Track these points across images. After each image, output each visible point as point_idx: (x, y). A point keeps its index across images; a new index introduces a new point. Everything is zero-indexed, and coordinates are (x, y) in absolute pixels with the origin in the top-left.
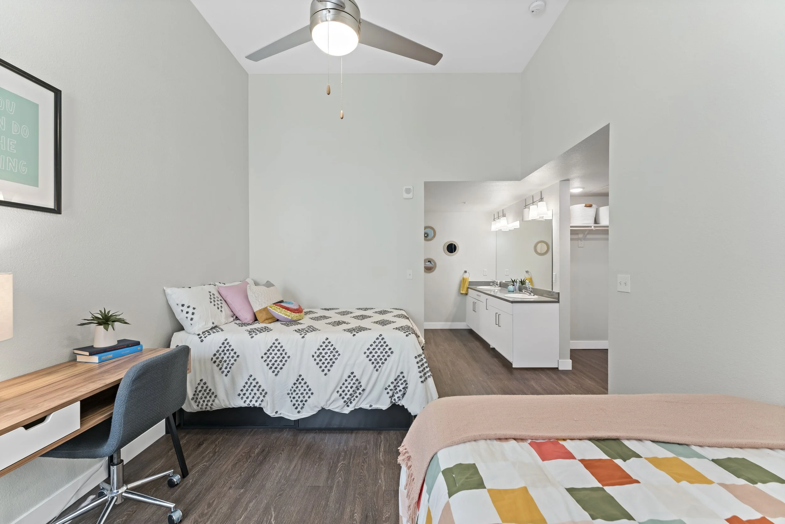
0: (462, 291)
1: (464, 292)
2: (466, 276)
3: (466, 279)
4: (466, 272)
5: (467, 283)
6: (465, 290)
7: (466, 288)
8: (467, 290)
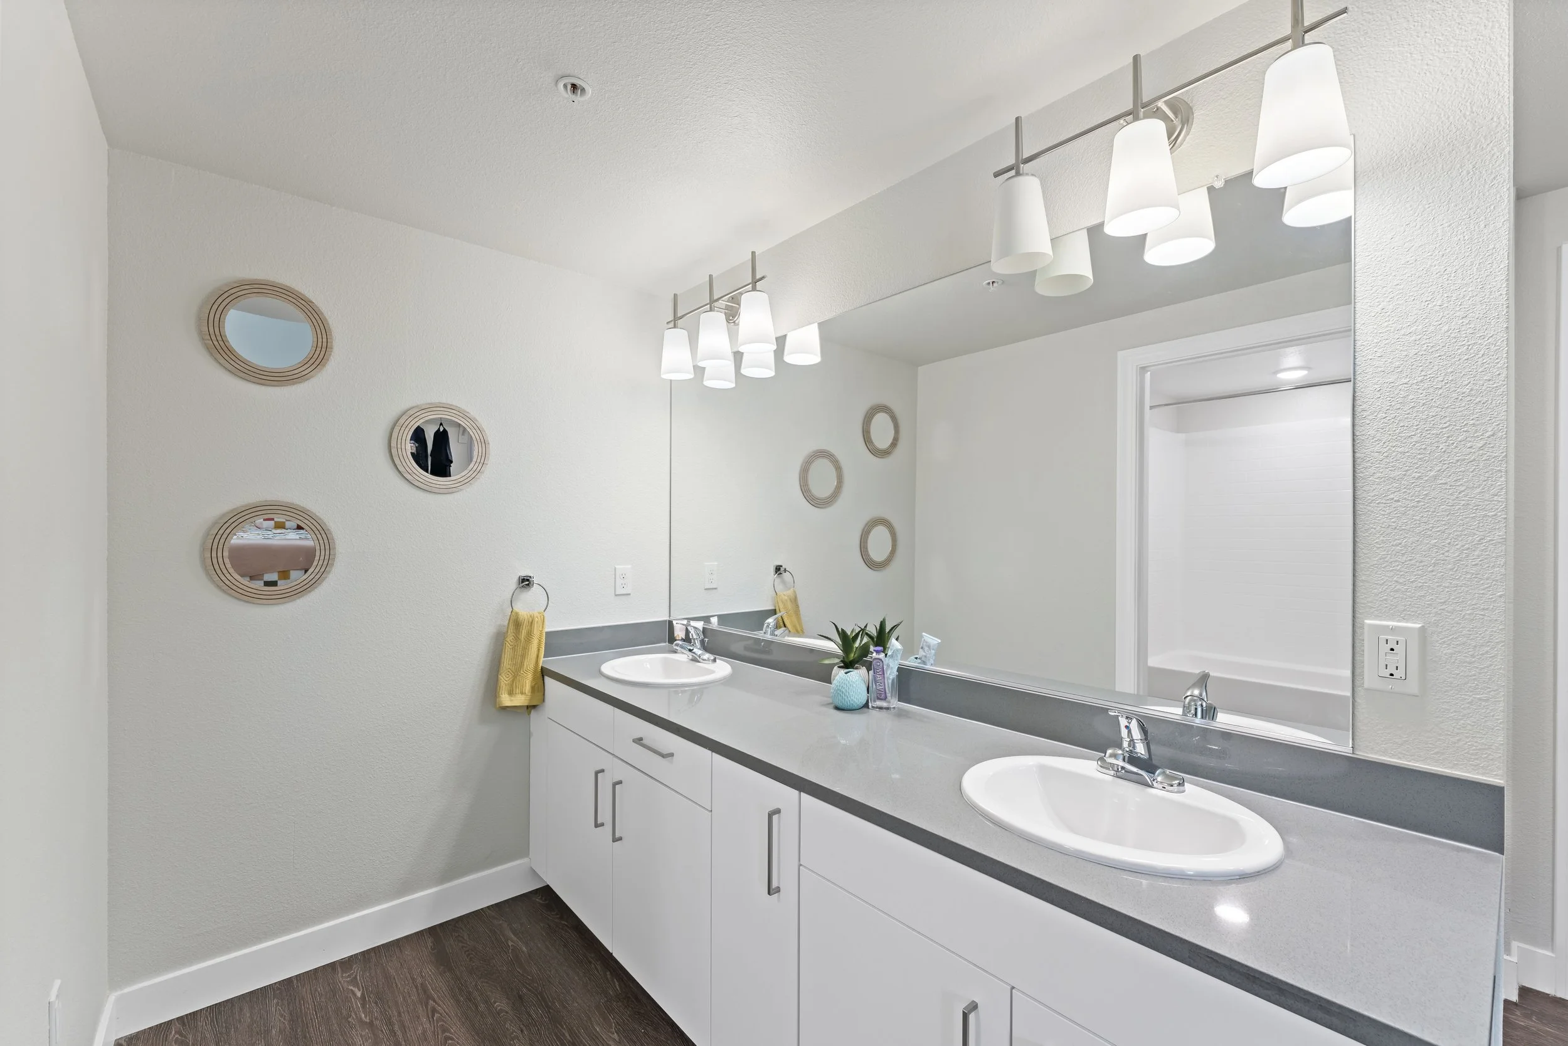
0: (511, 693)
1: (520, 700)
2: (528, 604)
3: (531, 623)
4: (525, 582)
5: (535, 642)
6: (527, 688)
7: (530, 676)
8: (539, 689)
